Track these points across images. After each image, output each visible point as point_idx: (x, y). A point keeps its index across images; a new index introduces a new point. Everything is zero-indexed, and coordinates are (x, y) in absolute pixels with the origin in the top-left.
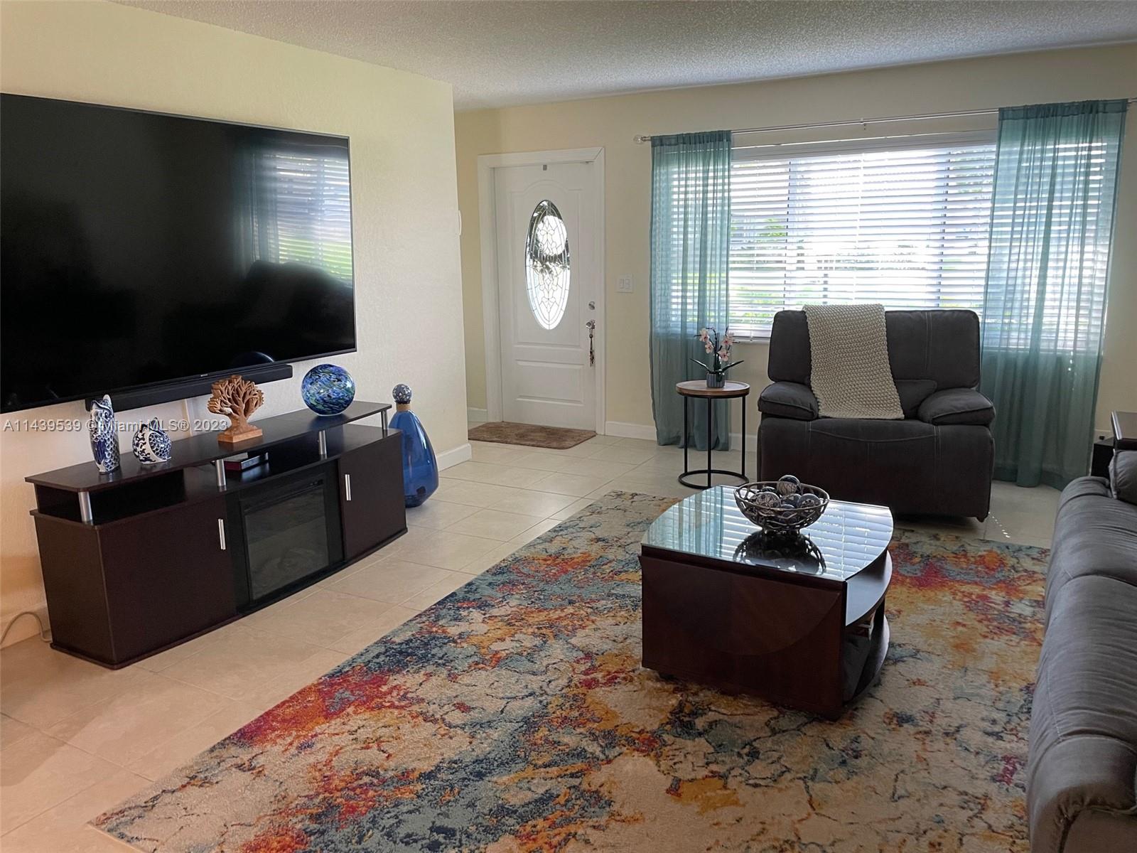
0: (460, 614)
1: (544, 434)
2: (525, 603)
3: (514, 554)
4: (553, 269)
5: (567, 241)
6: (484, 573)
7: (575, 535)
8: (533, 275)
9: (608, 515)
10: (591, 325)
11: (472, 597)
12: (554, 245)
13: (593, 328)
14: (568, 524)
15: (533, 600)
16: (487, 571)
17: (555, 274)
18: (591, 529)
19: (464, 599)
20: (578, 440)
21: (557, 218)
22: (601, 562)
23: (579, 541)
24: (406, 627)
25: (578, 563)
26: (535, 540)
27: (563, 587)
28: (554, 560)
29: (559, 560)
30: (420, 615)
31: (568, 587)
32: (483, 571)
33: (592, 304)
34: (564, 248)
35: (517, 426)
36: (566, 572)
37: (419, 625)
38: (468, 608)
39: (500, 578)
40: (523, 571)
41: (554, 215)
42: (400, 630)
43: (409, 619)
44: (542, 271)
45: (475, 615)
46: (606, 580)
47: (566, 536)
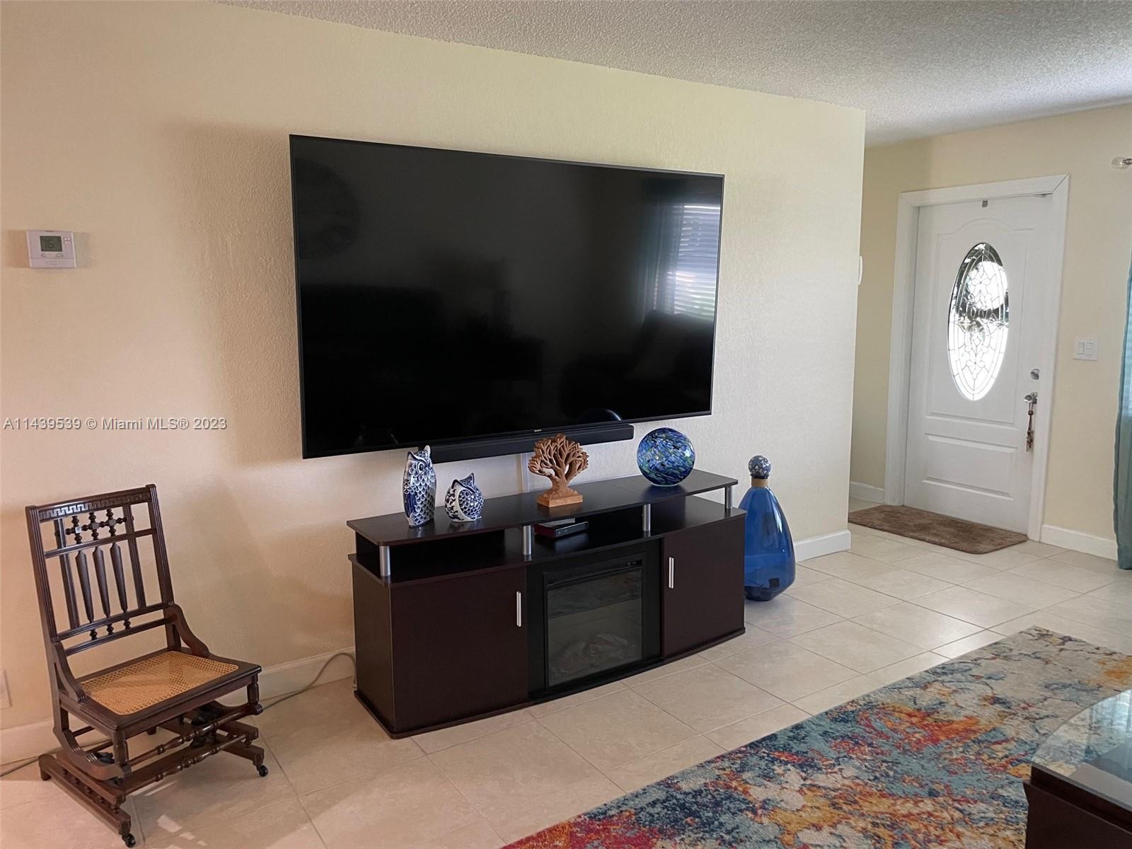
0: (773, 770)
1: (952, 530)
2: (865, 777)
3: (868, 696)
4: (985, 326)
5: (1007, 293)
6: (821, 715)
7: (963, 685)
8: (957, 333)
9: (1019, 664)
10: (1033, 399)
11: (796, 747)
12: (988, 297)
13: (1035, 402)
14: (956, 666)
15: (877, 775)
16: (827, 713)
17: (987, 333)
18: (988, 681)
19: (786, 748)
20: (999, 545)
21: (995, 264)
22: (993, 738)
23: (967, 695)
24: (702, 770)
25: (957, 732)
26: (903, 681)
27: (926, 765)
28: (923, 719)
29: (930, 720)
30: (722, 757)
31: (933, 767)
32: (821, 712)
33: (1036, 372)
34: (1002, 301)
35: (920, 513)
36: (935, 741)
37: (717, 772)
38: (786, 763)
39: (841, 728)
40: (873, 724)
41: (993, 261)
42: (693, 772)
43: (708, 759)
44: (970, 328)
45: (793, 776)
46: (995, 769)
47: (947, 684)
